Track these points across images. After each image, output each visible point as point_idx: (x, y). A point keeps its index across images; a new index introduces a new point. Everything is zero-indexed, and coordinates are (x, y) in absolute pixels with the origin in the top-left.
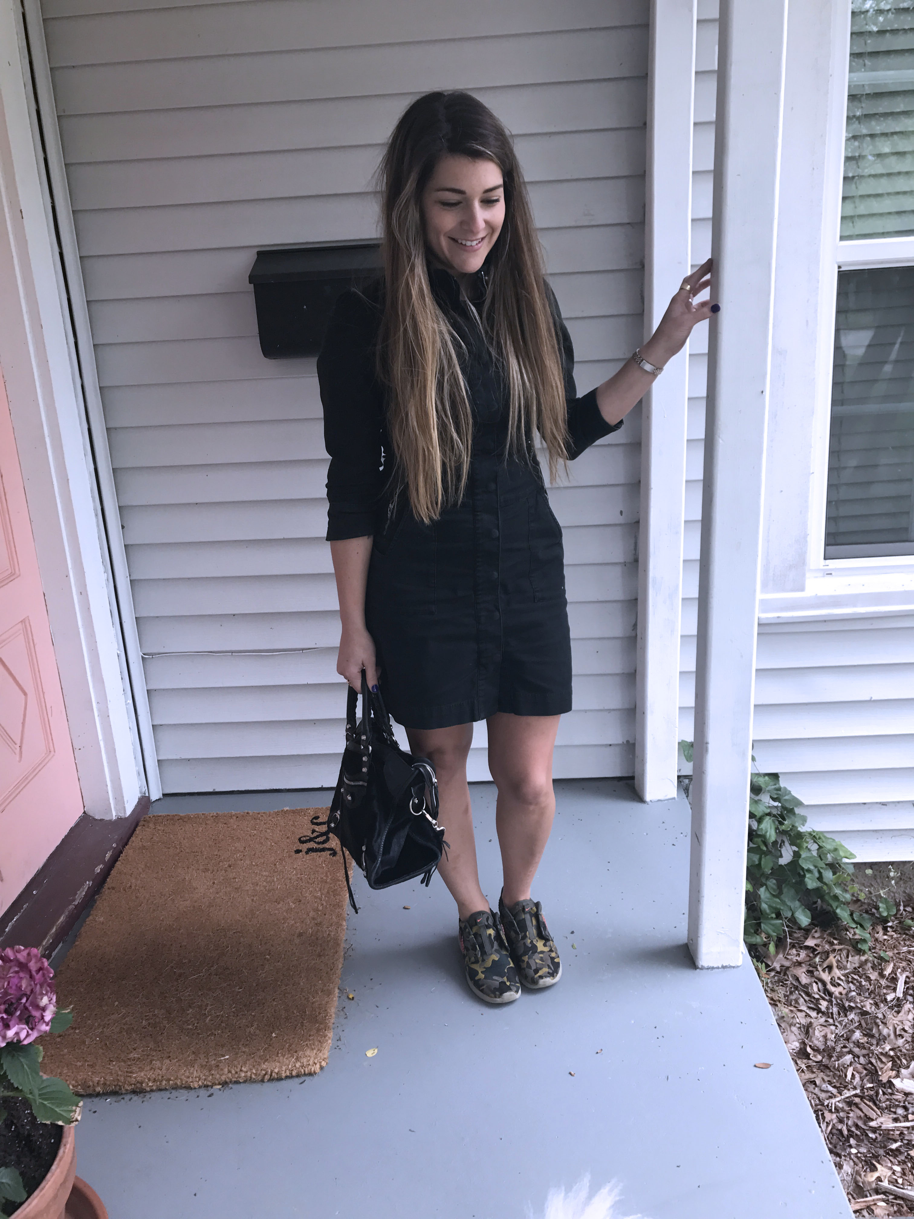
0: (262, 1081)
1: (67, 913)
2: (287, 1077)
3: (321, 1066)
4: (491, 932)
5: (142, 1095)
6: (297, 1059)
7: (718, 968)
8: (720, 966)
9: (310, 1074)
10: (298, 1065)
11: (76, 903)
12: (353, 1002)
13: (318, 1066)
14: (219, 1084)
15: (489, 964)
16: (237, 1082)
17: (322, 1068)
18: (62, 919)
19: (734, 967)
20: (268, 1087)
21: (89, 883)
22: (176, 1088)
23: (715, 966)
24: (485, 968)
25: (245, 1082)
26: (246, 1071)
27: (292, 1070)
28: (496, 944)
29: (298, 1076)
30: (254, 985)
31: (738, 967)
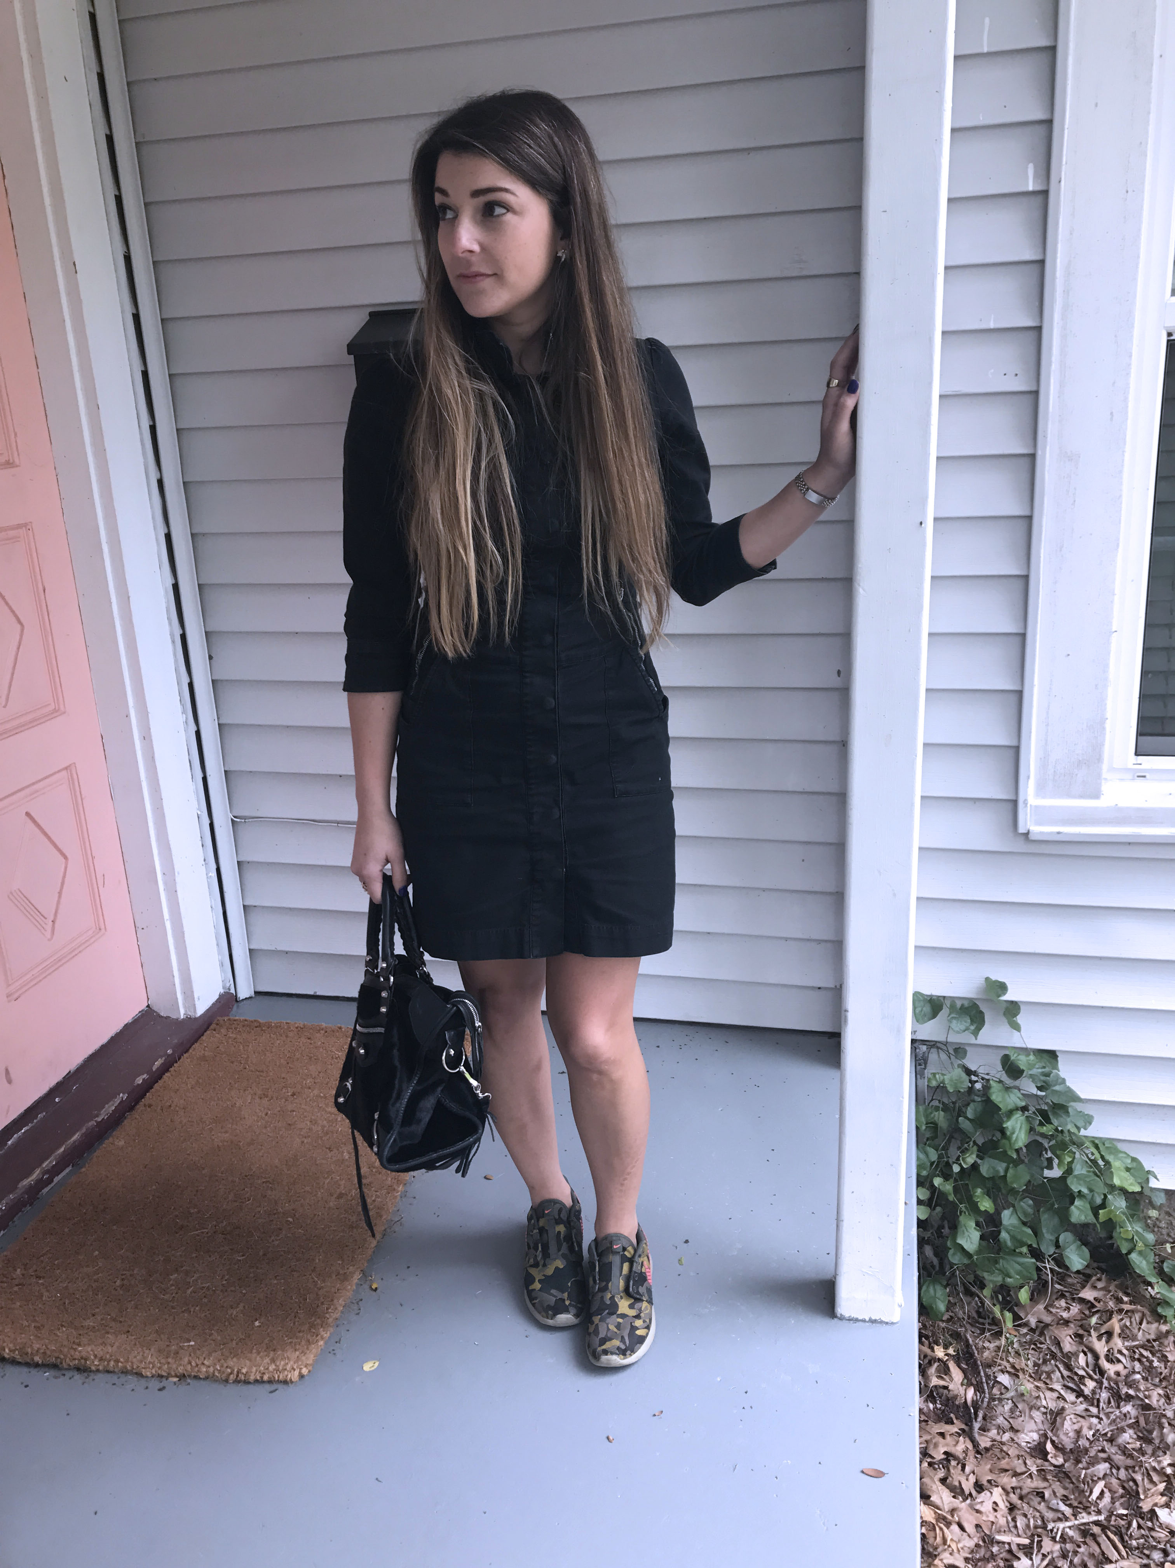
0: (227, 1381)
1: (84, 1130)
2: (256, 1381)
3: (300, 1373)
4: (561, 1228)
5: (86, 1374)
6: (273, 1361)
7: (864, 1321)
8: (867, 1319)
9: (285, 1382)
10: (272, 1367)
11: (99, 1119)
12: (374, 1293)
13: (297, 1373)
14: (176, 1376)
15: (550, 1271)
16: (196, 1377)
17: (301, 1376)
18: (76, 1137)
19: (887, 1323)
20: (232, 1390)
21: (123, 1096)
22: (125, 1372)
23: (860, 1318)
24: (544, 1275)
25: (207, 1378)
26: (208, 1365)
27: (264, 1373)
28: (565, 1246)
29: (270, 1382)
30: (261, 1253)
31: (893, 1323)
